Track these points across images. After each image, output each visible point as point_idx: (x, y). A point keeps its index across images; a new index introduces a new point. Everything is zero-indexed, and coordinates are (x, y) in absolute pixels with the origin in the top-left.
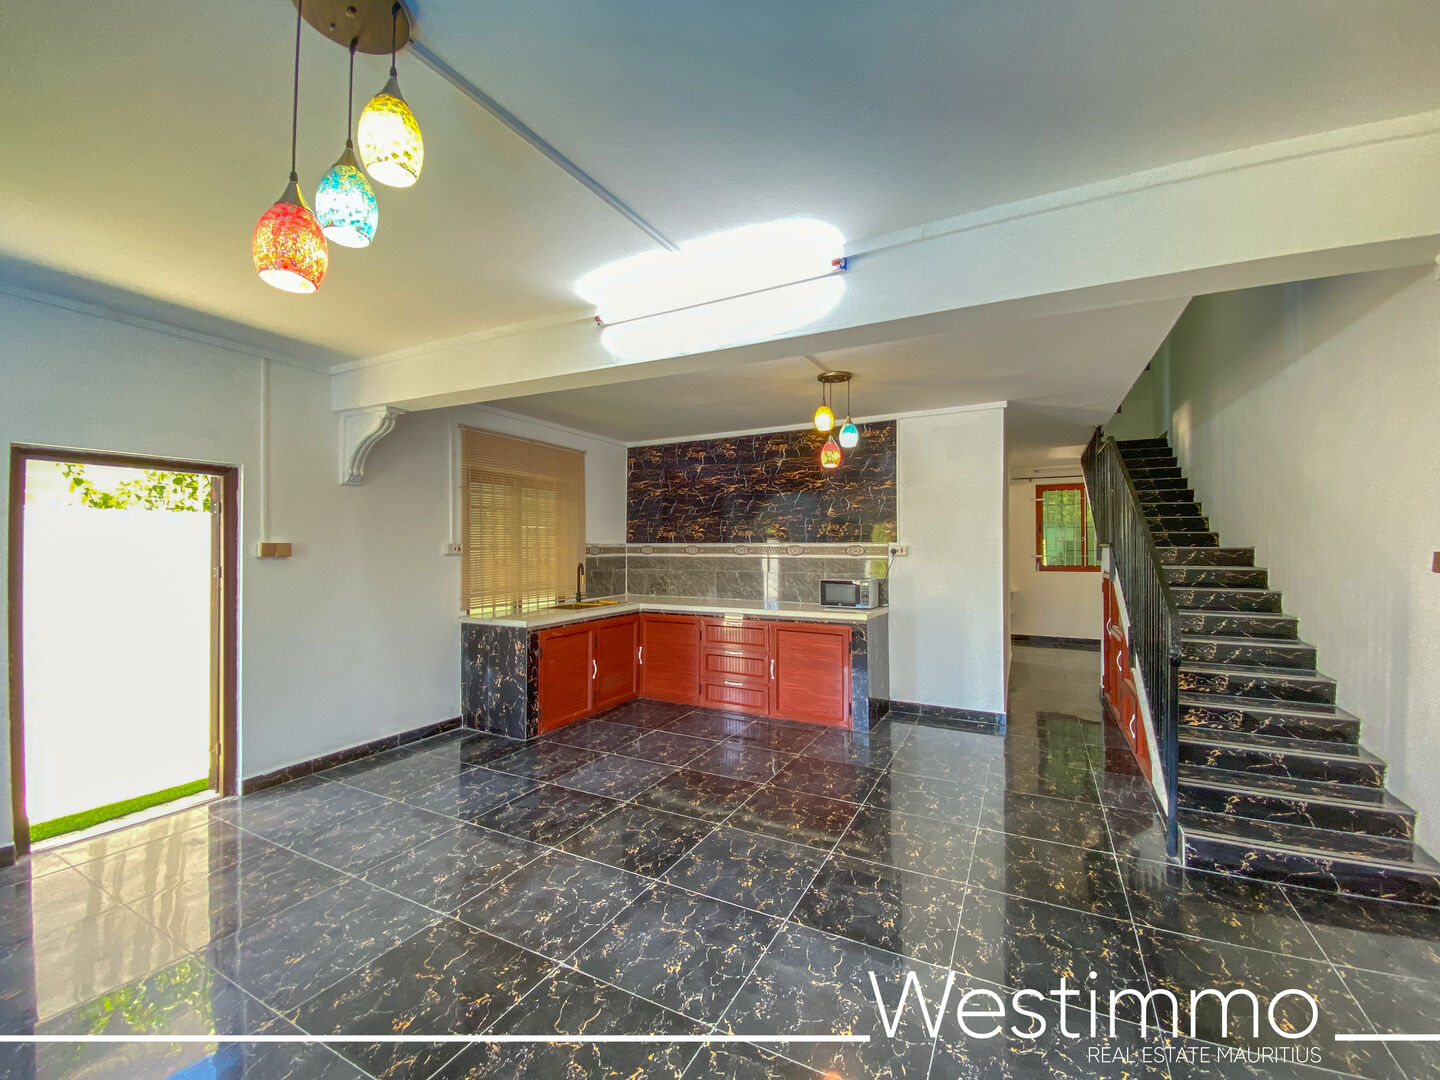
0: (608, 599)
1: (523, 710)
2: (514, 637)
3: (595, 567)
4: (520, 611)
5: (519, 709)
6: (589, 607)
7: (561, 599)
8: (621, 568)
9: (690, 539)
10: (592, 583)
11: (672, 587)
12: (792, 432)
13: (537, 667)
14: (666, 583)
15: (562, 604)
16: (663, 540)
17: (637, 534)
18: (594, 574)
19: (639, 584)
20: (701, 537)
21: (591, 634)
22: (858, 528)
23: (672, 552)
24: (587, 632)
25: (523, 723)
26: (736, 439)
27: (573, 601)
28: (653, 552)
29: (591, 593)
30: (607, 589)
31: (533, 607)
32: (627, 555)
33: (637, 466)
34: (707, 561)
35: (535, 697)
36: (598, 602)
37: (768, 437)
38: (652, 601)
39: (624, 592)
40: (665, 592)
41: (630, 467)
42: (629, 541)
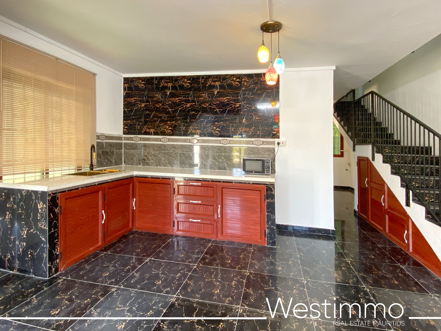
0: (111, 169)
1: (46, 255)
2: (37, 198)
3: (103, 148)
4: (47, 177)
5: (42, 254)
6: (99, 174)
7: (79, 168)
8: (120, 149)
9: (163, 133)
10: (101, 158)
11: (152, 161)
12: (222, 75)
13: (57, 220)
14: (148, 159)
15: (80, 171)
16: (146, 133)
17: (129, 129)
18: (103, 152)
19: (131, 159)
20: (170, 132)
21: (100, 193)
22: (259, 130)
23: (153, 141)
24: (98, 192)
25: (46, 265)
26: (191, 77)
27: (88, 170)
28: (140, 140)
29: (100, 164)
30: (111, 162)
31: (58, 174)
32: (123, 142)
33: (130, 88)
34: (174, 147)
35: (55, 244)
36: (105, 170)
37: (209, 77)
38: (139, 170)
39: (122, 164)
40: (148, 164)
41: (125, 89)
42: (125, 133)
